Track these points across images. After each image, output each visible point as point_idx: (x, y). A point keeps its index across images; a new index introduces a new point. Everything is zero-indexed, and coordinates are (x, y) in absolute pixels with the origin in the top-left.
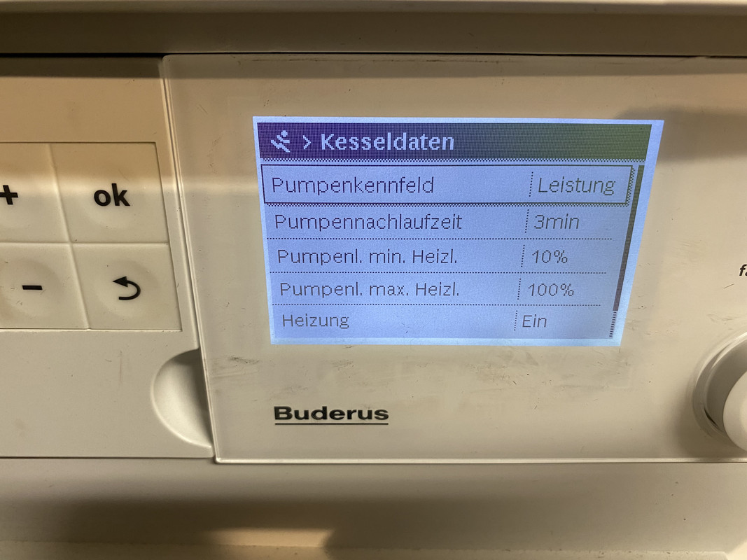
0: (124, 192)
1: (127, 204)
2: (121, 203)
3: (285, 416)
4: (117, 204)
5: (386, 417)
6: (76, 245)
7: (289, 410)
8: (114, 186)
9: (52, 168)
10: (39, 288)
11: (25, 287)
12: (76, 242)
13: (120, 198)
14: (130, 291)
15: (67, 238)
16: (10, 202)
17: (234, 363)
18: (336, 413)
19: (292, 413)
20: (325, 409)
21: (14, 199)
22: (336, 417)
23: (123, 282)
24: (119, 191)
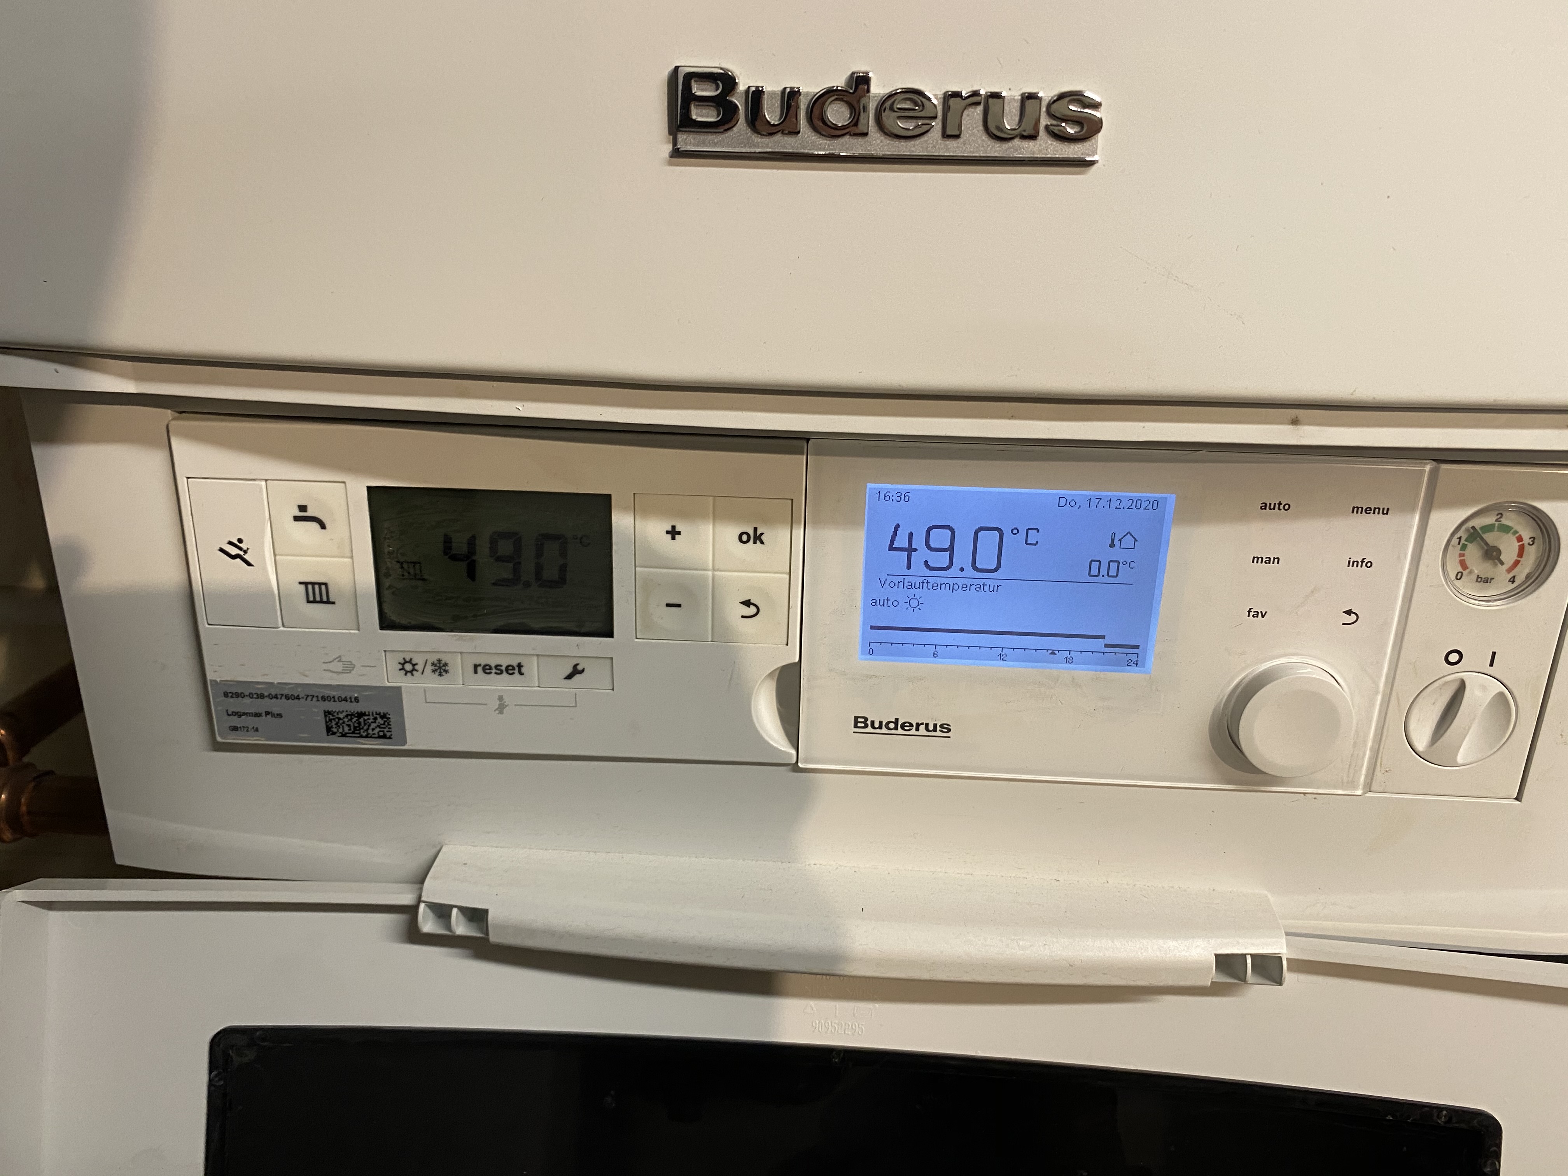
0: (762, 534)
1: (762, 543)
2: (758, 542)
3: (862, 725)
4: (755, 543)
5: (949, 730)
6: (716, 573)
7: (866, 719)
8: (755, 529)
9: (711, 515)
10: (679, 606)
11: (668, 605)
12: (718, 570)
13: (758, 538)
14: (753, 610)
15: (711, 567)
16: (673, 538)
18: (906, 724)
19: (869, 722)
20: (897, 720)
21: (677, 536)
22: (906, 728)
23: (747, 603)
24: (758, 533)
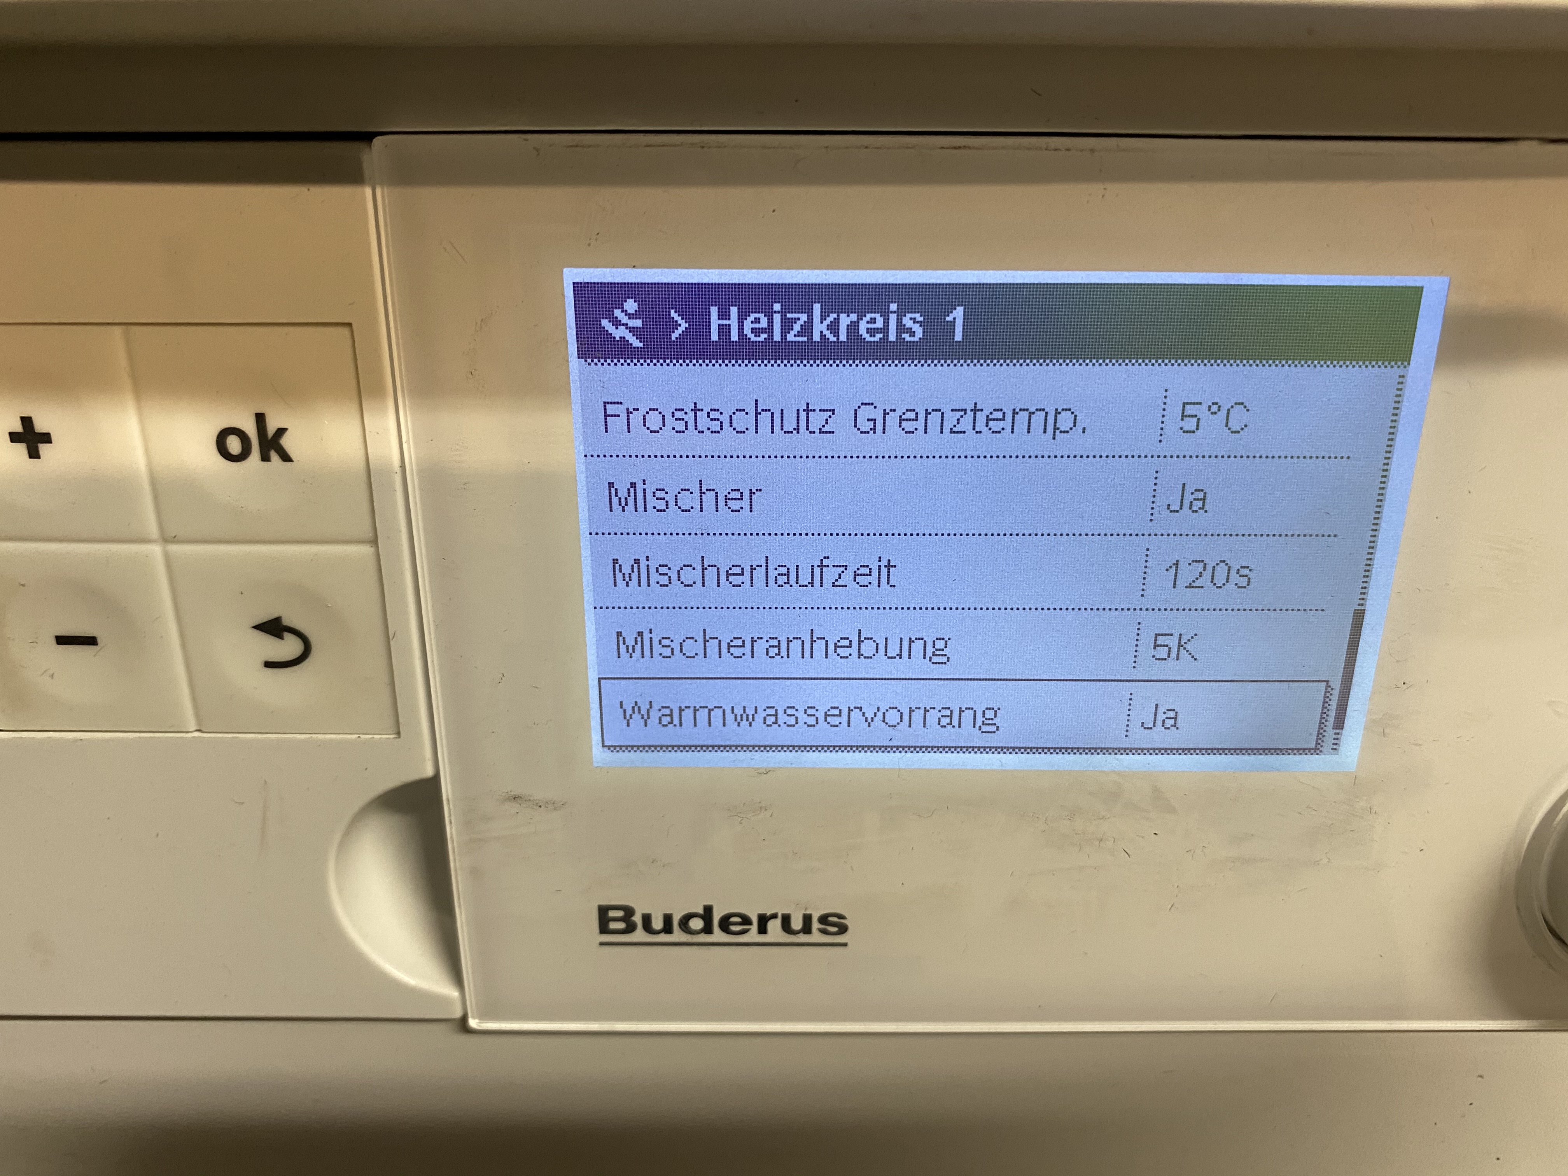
0: (281, 432)
1: (286, 458)
2: (274, 456)
3: (621, 925)
4: (265, 458)
5: (843, 929)
6: (174, 548)
7: (629, 912)
8: (260, 418)
9: (126, 381)
10: (90, 641)
11: (62, 640)
12: (173, 540)
13: (271, 445)
14: (289, 647)
15: (153, 529)
16: (34, 454)
17: (512, 808)
18: (733, 919)
19: (637, 919)
20: (708, 910)
21: (43, 447)
22: (733, 928)
23: (273, 627)
24: (271, 430)
